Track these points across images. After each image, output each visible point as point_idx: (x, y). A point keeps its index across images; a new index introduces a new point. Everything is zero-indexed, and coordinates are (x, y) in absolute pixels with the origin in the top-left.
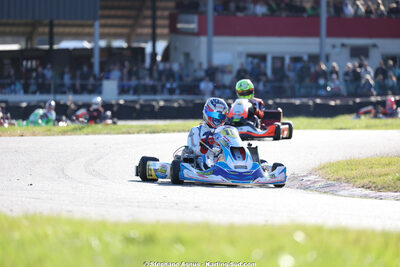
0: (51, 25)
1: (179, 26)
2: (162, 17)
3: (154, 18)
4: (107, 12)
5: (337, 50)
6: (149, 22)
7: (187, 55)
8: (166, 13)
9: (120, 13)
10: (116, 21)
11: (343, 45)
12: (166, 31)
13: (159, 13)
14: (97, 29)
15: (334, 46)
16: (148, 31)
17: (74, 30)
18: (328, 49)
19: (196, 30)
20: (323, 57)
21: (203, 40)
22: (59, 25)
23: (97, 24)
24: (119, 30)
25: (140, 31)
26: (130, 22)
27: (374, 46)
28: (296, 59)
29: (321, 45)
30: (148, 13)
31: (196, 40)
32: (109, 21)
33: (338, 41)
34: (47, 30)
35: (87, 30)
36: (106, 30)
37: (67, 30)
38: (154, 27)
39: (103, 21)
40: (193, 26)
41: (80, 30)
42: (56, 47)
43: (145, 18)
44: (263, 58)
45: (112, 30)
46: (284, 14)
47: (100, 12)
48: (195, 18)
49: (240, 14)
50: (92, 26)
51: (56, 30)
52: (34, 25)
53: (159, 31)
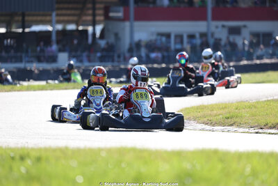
0: (23, 15)
1: (111, 14)
2: (100, 9)
3: (94, 9)
4: (61, 6)
5: (220, 29)
6: (90, 12)
7: (116, 35)
8: (102, 6)
9: (71, 6)
10: (69, 12)
11: (223, 26)
12: (102, 18)
13: (98, 6)
14: (54, 18)
15: (217, 27)
16: (90, 18)
17: (39, 18)
18: (213, 29)
19: (122, 18)
20: (210, 35)
21: (127, 24)
22: (29, 15)
23: (54, 14)
24: (71, 18)
25: (85, 18)
26: (78, 12)
27: (245, 26)
28: (191, 37)
29: (208, 26)
30: (90, 6)
31: (122, 24)
32: (64, 12)
33: (220, 23)
34: (20, 18)
35: (48, 18)
36: (62, 18)
37: (35, 18)
38: (94, 15)
39: (60, 12)
40: (120, 14)
41: (43, 18)
42: (27, 30)
43: (88, 9)
44: (168, 36)
45: (66, 18)
46: (182, 6)
47: (56, 6)
48: (122, 9)
49: (151, 6)
50: (50, 15)
51: (26, 18)
52: (12, 15)
53: (98, 18)
